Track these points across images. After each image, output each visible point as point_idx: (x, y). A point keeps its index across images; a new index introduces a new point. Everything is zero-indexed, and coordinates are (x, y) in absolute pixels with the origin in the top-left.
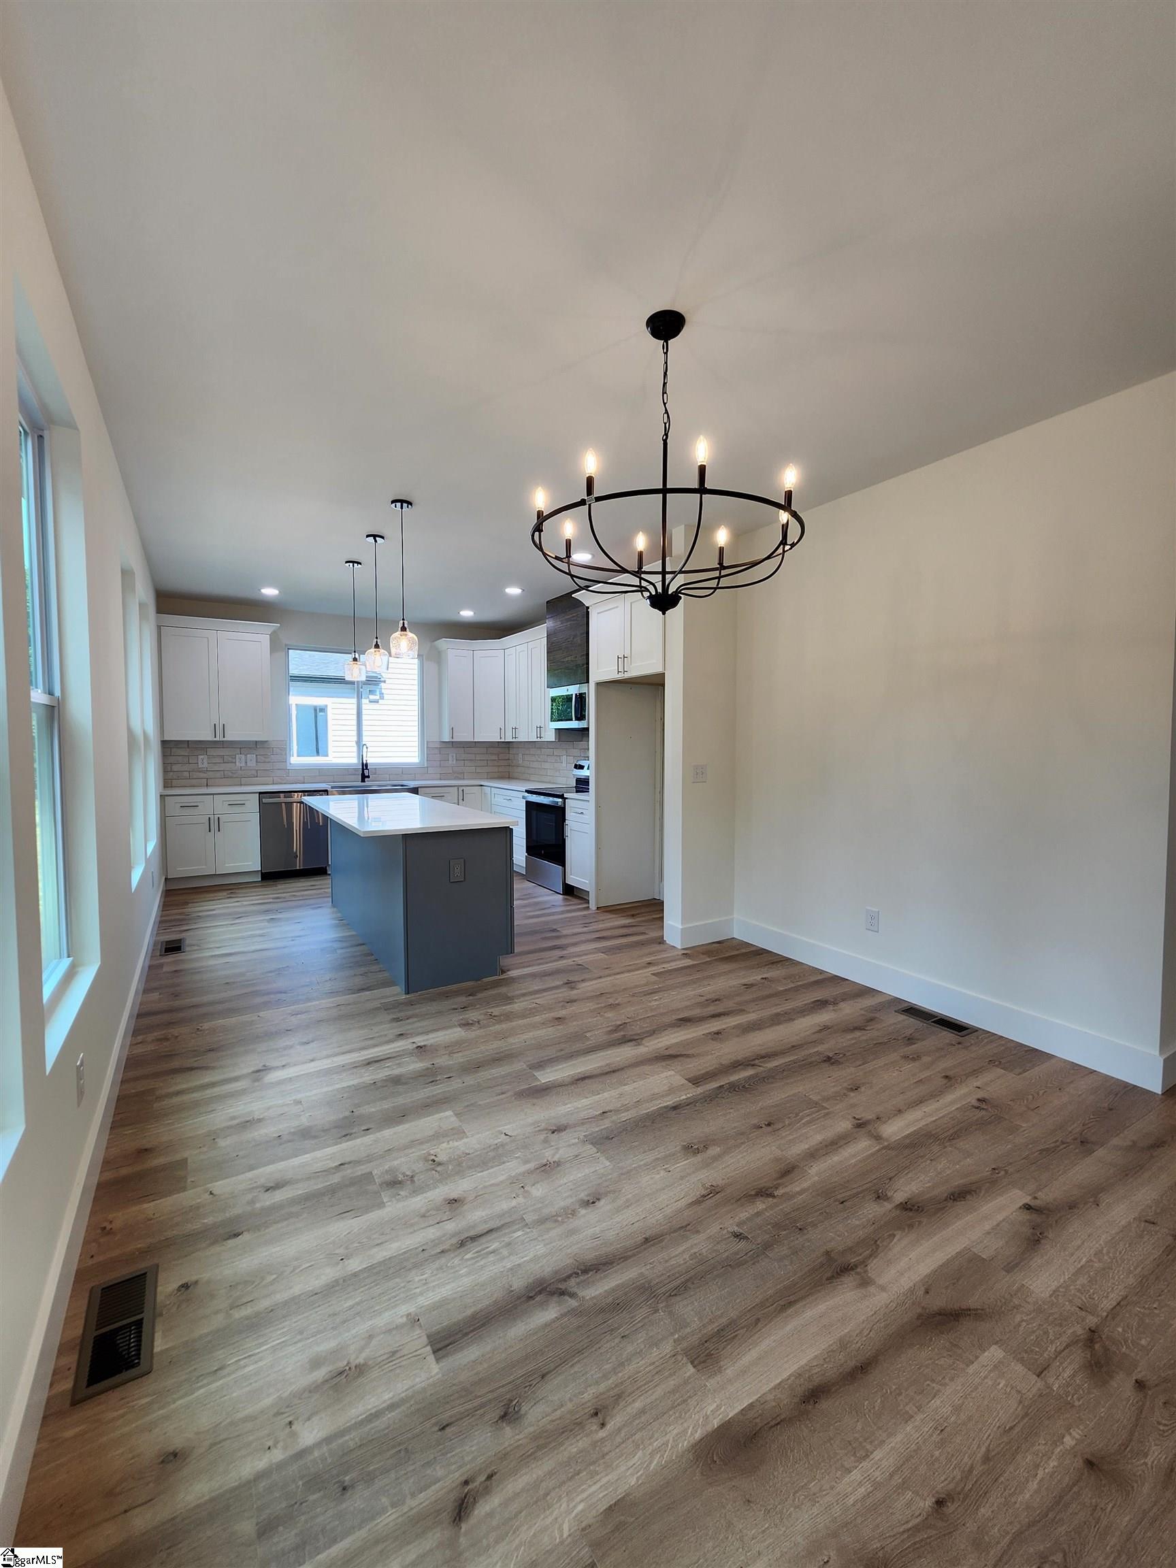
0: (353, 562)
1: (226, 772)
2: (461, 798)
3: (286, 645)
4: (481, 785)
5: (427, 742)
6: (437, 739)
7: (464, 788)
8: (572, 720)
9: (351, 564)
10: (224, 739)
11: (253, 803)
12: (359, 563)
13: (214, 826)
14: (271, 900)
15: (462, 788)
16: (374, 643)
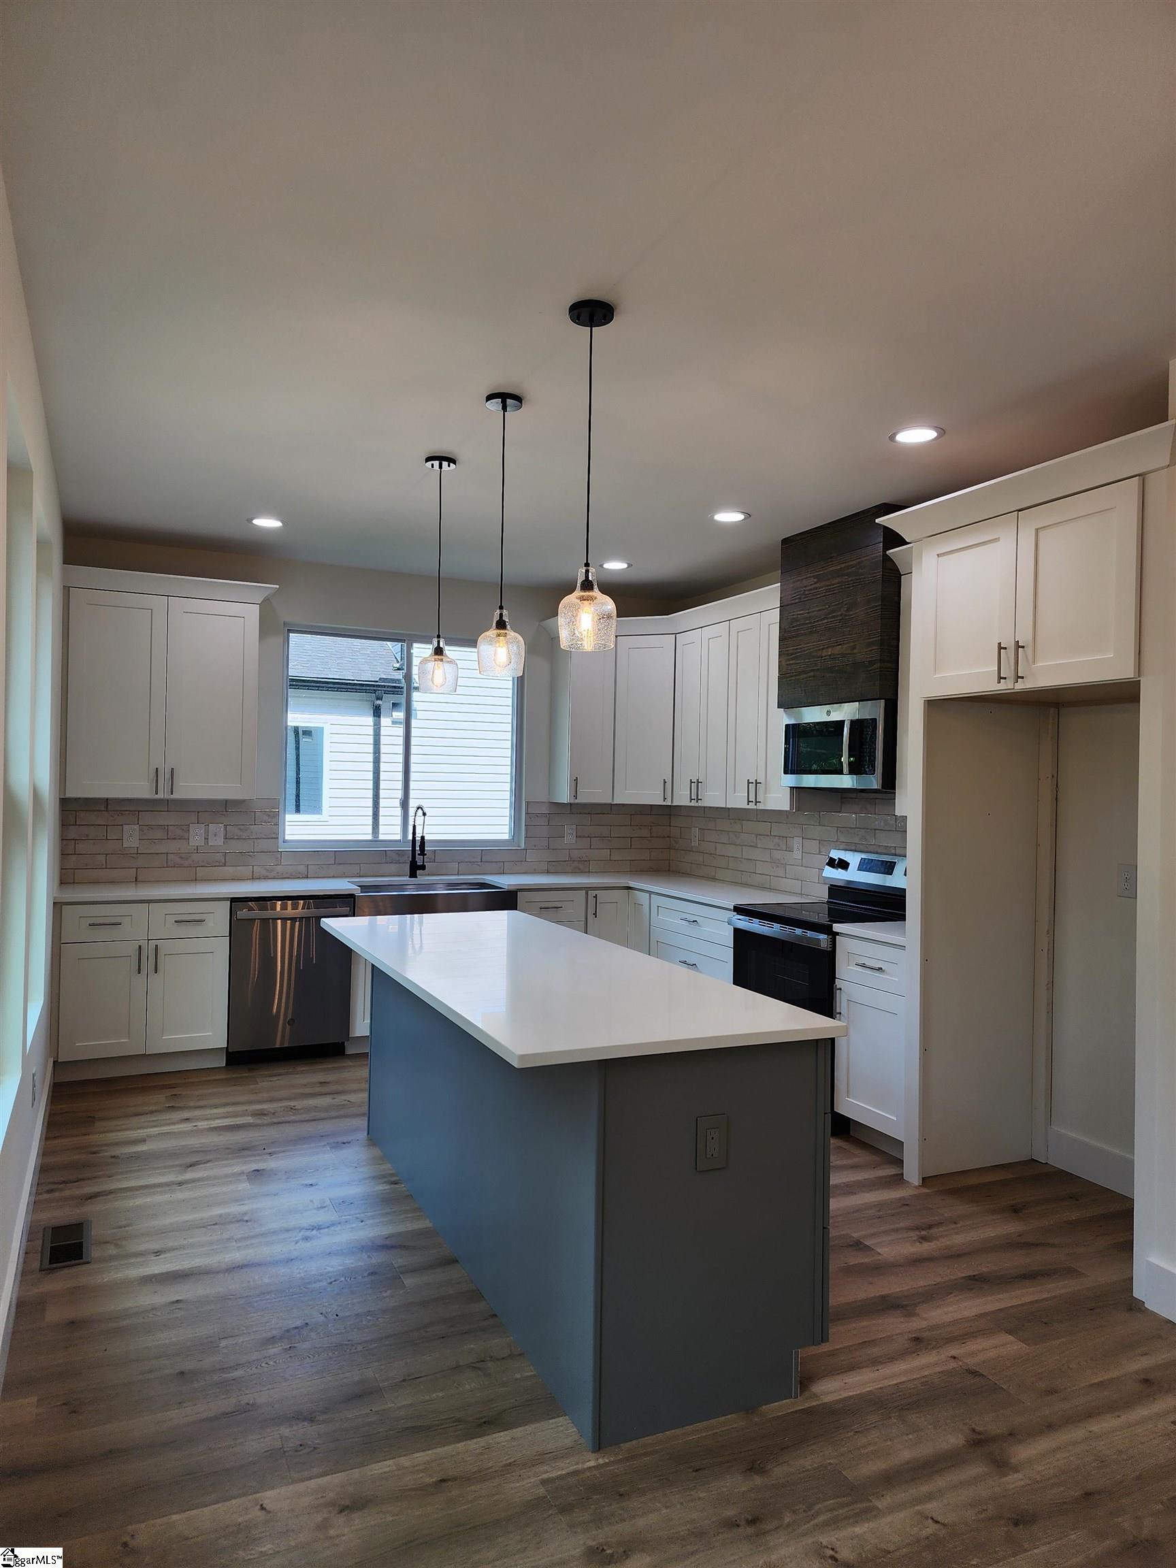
0: (441, 459)
1: (170, 857)
2: (591, 911)
3: (285, 623)
4: (629, 888)
5: (528, 803)
6: (543, 798)
7: (596, 892)
8: (841, 772)
9: (436, 463)
10: (172, 797)
11: (219, 920)
12: (451, 461)
13: (148, 965)
14: (250, 1120)
15: (594, 893)
16: (496, 618)
